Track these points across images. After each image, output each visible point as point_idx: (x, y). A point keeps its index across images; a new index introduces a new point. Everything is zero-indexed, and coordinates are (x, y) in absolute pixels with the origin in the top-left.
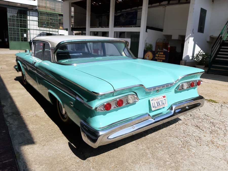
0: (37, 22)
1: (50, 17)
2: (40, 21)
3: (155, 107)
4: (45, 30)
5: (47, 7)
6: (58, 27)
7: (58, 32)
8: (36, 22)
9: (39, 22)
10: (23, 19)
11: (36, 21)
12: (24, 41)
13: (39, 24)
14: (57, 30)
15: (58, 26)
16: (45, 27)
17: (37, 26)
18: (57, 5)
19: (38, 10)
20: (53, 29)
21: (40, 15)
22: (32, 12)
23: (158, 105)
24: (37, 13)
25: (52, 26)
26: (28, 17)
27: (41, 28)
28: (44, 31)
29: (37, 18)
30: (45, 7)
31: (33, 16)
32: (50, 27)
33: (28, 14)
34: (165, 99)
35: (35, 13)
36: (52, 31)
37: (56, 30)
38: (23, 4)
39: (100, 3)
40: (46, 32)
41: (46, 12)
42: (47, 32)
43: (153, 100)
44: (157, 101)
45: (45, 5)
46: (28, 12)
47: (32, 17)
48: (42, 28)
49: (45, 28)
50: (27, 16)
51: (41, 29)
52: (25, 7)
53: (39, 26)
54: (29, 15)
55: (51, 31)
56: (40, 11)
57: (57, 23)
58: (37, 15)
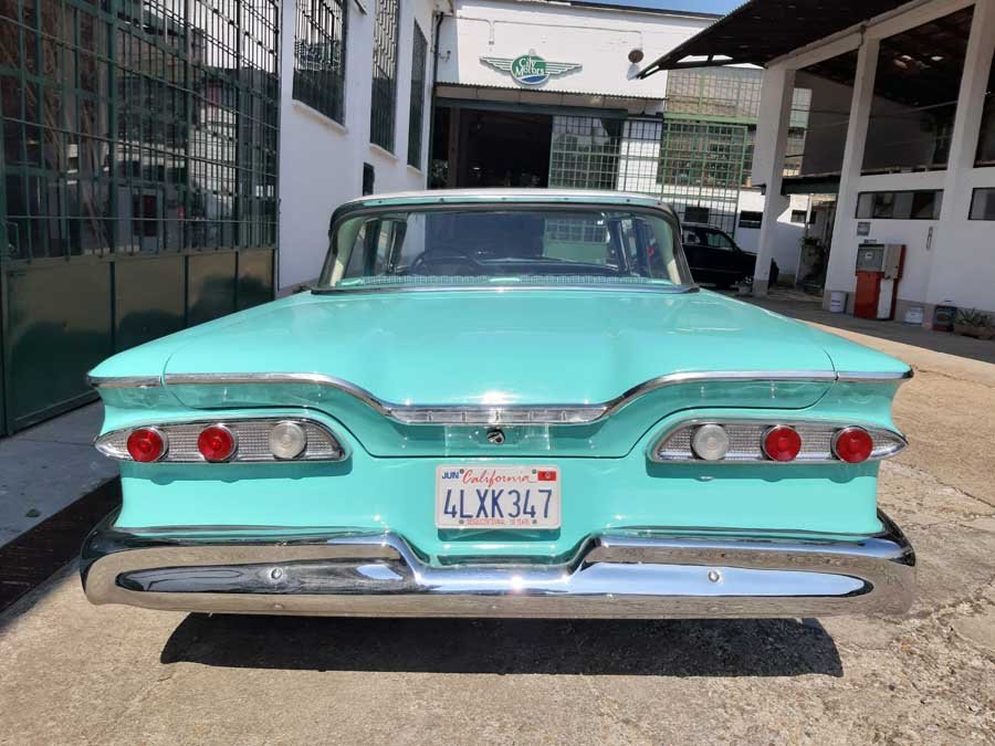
0: (656, 164)
1: (712, 138)
2: (666, 159)
3: (462, 516)
4: (681, 196)
5: (705, 100)
6: (740, 181)
7: (736, 201)
8: (649, 163)
9: (661, 163)
10: (602, 154)
11: (653, 159)
12: (596, 240)
13: (660, 172)
14: (731, 193)
15: (737, 178)
16: (683, 183)
17: (654, 181)
18: (750, 86)
19: (666, 116)
20: (716, 190)
21: (672, 135)
22: (641, 125)
23: (482, 508)
24: (660, 128)
25: (713, 175)
26: (624, 145)
27: (666, 187)
28: (677, 201)
29: (658, 146)
30: (696, 101)
31: (642, 139)
32: (705, 182)
33: (625, 134)
34: (549, 492)
35: (653, 127)
36: (712, 199)
37: (729, 191)
38: (613, 96)
39: (936, 58)
40: (683, 201)
41: (698, 122)
42: (689, 202)
43: (454, 475)
44: (483, 487)
45: (697, 95)
46: (627, 125)
47: (639, 144)
48: (672, 187)
49: (685, 188)
50: (619, 143)
51: (665, 191)
52: (619, 106)
53: (659, 181)
54: (629, 137)
55: (706, 198)
56: (672, 120)
57: (736, 163)
58: (659, 137)
